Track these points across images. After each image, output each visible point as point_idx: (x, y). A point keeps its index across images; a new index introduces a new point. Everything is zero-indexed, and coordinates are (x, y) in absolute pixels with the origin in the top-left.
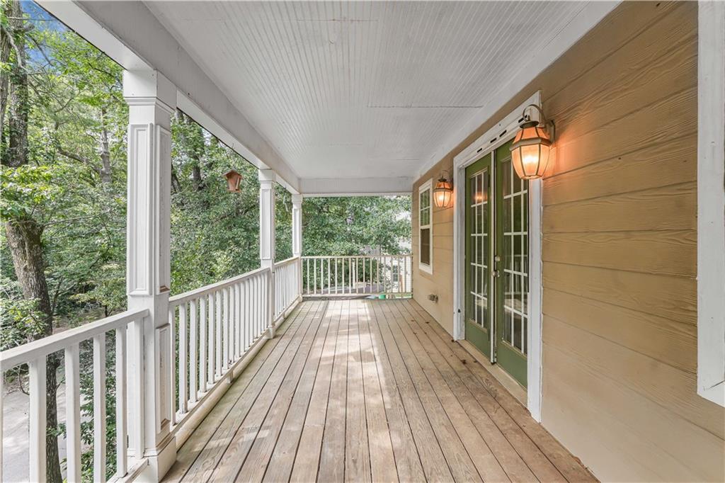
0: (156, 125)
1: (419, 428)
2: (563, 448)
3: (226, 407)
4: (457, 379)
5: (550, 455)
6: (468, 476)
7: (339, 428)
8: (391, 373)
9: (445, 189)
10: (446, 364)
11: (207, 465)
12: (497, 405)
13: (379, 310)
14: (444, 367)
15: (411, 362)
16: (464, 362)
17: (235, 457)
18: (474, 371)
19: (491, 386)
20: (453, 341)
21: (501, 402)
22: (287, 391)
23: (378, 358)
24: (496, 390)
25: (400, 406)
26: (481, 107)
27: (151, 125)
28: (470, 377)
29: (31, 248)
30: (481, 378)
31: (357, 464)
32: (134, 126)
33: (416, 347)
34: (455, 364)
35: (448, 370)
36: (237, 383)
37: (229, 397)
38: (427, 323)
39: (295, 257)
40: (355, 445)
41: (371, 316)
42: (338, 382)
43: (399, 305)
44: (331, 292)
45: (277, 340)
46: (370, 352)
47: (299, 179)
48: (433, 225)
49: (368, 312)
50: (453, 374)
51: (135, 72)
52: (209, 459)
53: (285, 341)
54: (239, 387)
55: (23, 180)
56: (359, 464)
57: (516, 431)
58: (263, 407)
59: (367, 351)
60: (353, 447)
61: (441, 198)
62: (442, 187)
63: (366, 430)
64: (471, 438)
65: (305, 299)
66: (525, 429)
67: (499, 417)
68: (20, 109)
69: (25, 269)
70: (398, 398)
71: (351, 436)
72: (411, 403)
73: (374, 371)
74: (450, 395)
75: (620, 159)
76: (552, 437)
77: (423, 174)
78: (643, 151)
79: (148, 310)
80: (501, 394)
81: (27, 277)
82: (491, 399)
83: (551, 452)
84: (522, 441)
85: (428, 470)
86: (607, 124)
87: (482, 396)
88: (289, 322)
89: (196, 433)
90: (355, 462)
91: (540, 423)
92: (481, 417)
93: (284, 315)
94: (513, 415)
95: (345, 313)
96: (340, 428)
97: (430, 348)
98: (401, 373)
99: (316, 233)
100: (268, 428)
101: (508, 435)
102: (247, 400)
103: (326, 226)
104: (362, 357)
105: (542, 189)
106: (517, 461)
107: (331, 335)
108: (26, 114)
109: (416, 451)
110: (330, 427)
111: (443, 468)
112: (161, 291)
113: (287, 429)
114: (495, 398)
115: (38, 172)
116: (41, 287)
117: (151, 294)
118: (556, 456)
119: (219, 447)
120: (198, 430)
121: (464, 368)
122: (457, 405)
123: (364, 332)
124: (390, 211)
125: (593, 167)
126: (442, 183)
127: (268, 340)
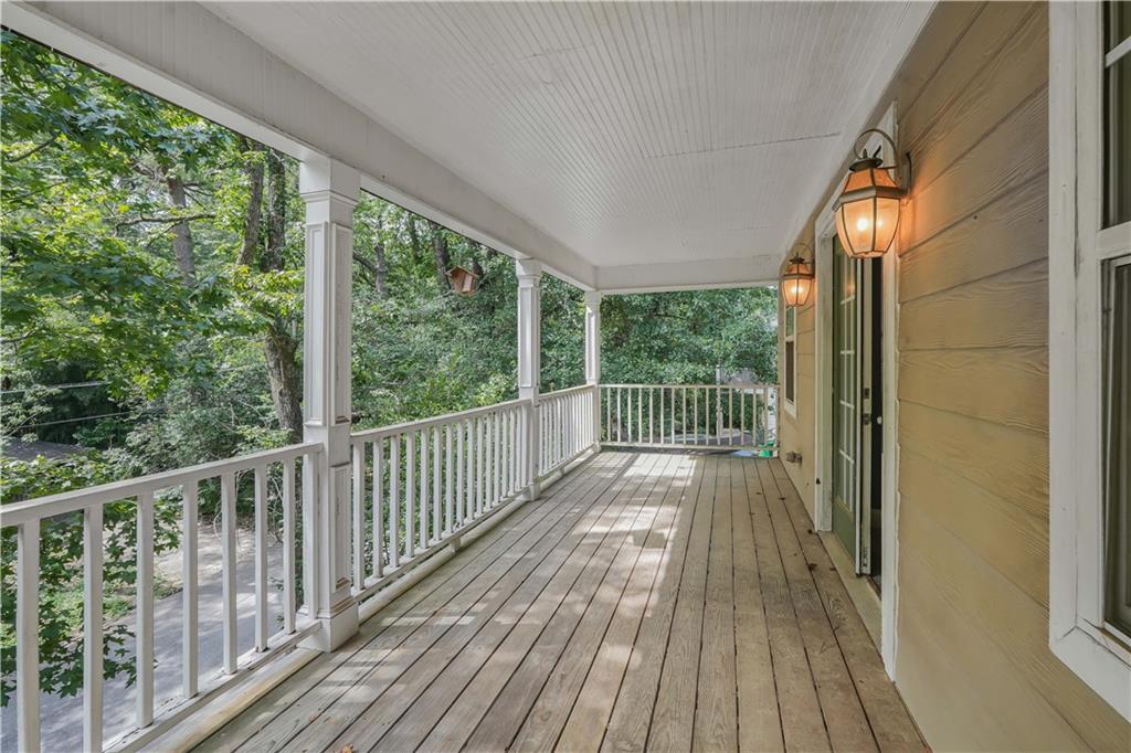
0: (332, 222)
1: (680, 651)
2: (916, 729)
3: (436, 582)
4: (784, 591)
5: (883, 735)
6: (719, 732)
7: (564, 631)
8: (679, 568)
9: (800, 276)
10: (779, 566)
11: (388, 644)
12: (833, 642)
13: (710, 473)
14: (772, 569)
15: (720, 557)
16: (811, 568)
17: (422, 640)
18: (822, 583)
19: (838, 612)
20: (810, 532)
21: (841, 639)
22: (519, 574)
23: (669, 545)
24: (844, 619)
25: (668, 616)
26: (839, 134)
27: (326, 223)
28: (809, 592)
29: (285, 368)
30: (829, 596)
31: (565, 681)
32: (310, 227)
33: (741, 534)
34: (795, 567)
35: (777, 576)
36: (463, 554)
37: (445, 570)
38: (783, 499)
39: (589, 384)
40: (574, 656)
41: (693, 482)
42: (594, 569)
43: (750, 466)
44: (676, 442)
45: (539, 503)
46: (662, 535)
47: (596, 268)
48: (798, 334)
49: (691, 474)
50: (781, 581)
51: (309, 163)
52: (393, 638)
53: (549, 505)
54: (462, 560)
55: (272, 288)
56: (568, 681)
57: (842, 687)
58: (480, 589)
59: (659, 531)
60: (570, 659)
61: (796, 290)
62: (795, 271)
63: (600, 640)
64: (755, 679)
65: (604, 449)
66: (860, 686)
67: (825, 661)
68: (277, 202)
69: (281, 393)
70: (671, 604)
71: (575, 643)
72: (686, 615)
73: (654, 561)
74: (758, 613)
75: (976, 218)
76: (905, 707)
77: (789, 248)
78: (998, 204)
79: (322, 444)
80: (849, 625)
81: (282, 402)
82: (826, 630)
83: (887, 730)
84: (843, 704)
85: (660, 709)
86: (962, 156)
87: (814, 623)
88: (568, 480)
89: (392, 605)
90: (563, 677)
91: (894, 683)
92: (791, 655)
93: (561, 469)
94: (852, 661)
95: (656, 473)
96: (566, 631)
97: (765, 539)
98: (696, 571)
99: (639, 349)
100: (473, 614)
101: (822, 691)
102: (464, 578)
103: (655, 338)
104: (647, 540)
105: (898, 273)
106: (815, 730)
107: (618, 504)
108: (283, 208)
109: (657, 681)
110: (552, 628)
111: (687, 713)
112: (337, 422)
113: (497, 620)
114: (834, 631)
115: (286, 278)
116: (296, 416)
117: (325, 424)
118: (892, 738)
119: (408, 627)
120: (395, 603)
121: (807, 576)
122: (761, 630)
123: (670, 503)
124: (758, 312)
125: (950, 232)
126: (796, 266)
127: (527, 502)
